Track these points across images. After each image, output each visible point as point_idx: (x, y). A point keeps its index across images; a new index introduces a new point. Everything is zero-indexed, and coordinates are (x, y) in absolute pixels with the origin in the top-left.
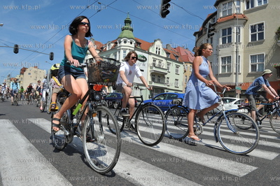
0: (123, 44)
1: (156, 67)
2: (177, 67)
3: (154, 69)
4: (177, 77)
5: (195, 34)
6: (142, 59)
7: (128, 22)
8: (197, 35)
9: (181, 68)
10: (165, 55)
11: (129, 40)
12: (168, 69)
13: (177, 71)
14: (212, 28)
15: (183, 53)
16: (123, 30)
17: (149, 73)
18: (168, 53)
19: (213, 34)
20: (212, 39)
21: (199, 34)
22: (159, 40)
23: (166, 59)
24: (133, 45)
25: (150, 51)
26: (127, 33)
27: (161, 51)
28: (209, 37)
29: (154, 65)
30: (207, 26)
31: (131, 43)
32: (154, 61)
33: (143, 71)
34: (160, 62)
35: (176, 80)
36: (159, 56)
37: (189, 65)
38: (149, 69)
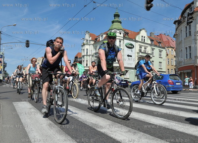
1: (142, 53)
2: (160, 51)
3: (141, 54)
4: (161, 60)
5: (175, 23)
6: (130, 46)
7: (117, 16)
8: (177, 23)
9: (164, 52)
10: (149, 42)
11: (118, 31)
12: (153, 53)
13: (160, 55)
14: (190, 16)
15: (165, 39)
16: (113, 22)
17: (137, 58)
18: (152, 40)
19: (192, 22)
20: (190, 26)
21: (178, 23)
22: (144, 29)
23: (151, 45)
24: (122, 35)
25: (137, 39)
26: (116, 25)
27: (146, 38)
28: (188, 24)
29: (140, 51)
30: (186, 15)
31: (120, 34)
32: (141, 47)
33: (131, 56)
34: (145, 48)
35: (160, 62)
36: (144, 43)
37: (170, 49)
38: (137, 55)
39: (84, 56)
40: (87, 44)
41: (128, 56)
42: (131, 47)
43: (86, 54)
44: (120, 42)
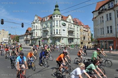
0: (56, 17)
2: (77, 27)
3: (70, 29)
4: (78, 32)
9: (79, 28)
10: (73, 22)
11: (59, 16)
13: (77, 29)
15: (78, 21)
16: (55, 10)
17: (67, 31)
22: (70, 15)
23: (73, 24)
24: (60, 18)
25: (67, 21)
27: (71, 20)
29: (69, 27)
32: (69, 25)
33: (65, 30)
34: (71, 26)
35: (77, 34)
36: (70, 23)
37: (82, 26)
38: (67, 30)
39: (34, 30)
40: (36, 23)
41: (63, 30)
42: (64, 25)
43: (35, 29)
44: (60, 22)
